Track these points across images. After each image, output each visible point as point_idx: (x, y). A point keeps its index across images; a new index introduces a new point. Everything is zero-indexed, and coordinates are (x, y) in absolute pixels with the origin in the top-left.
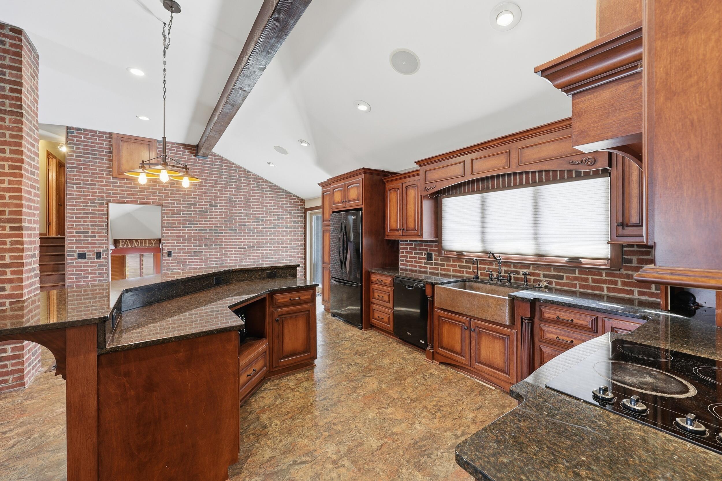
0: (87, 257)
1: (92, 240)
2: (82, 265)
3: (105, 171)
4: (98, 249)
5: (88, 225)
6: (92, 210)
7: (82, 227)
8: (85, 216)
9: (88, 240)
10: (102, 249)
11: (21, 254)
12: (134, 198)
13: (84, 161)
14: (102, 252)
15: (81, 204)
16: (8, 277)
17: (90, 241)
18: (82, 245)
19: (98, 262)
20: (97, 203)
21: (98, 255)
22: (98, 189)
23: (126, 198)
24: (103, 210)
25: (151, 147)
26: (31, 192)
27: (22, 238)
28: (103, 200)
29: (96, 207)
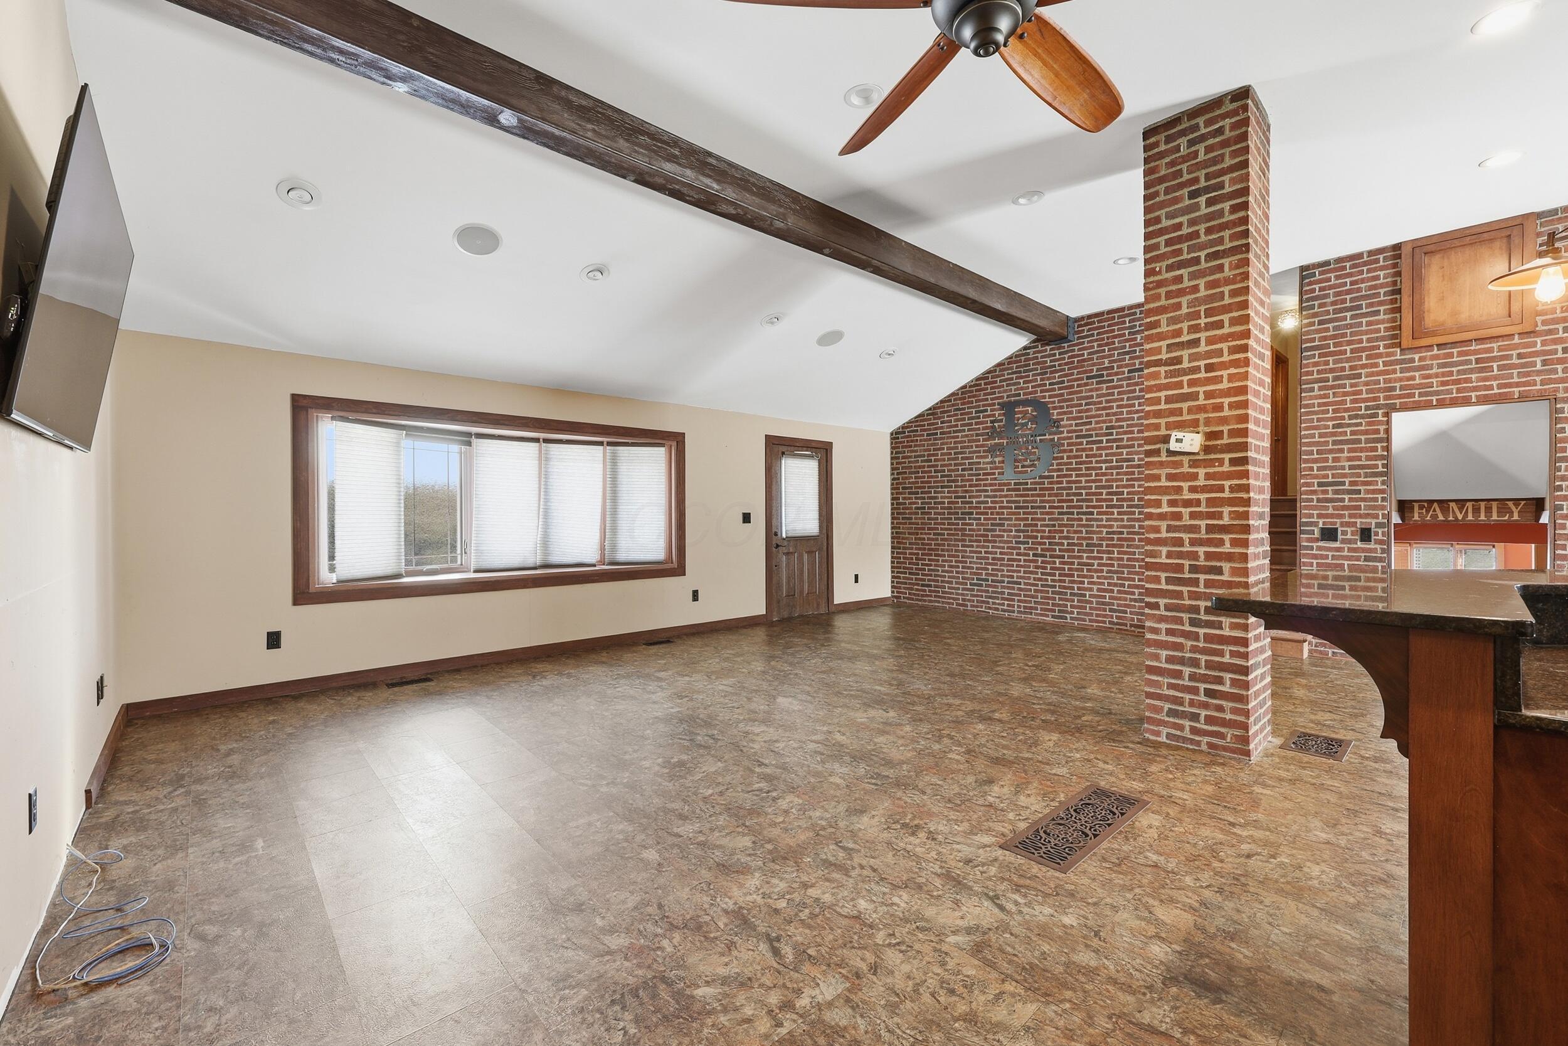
0: (1340, 537)
1: (1350, 500)
2: (1330, 554)
3: (1383, 339)
4: (1364, 520)
5: (1343, 468)
6: (1353, 433)
7: (1330, 473)
8: (1336, 447)
9: (1343, 500)
10: (1374, 521)
11: (1246, 509)
12: (1459, 391)
13: (1335, 328)
14: (1373, 526)
15: (1329, 423)
16: (1227, 551)
17: (1346, 503)
18: (1331, 511)
19: (1363, 550)
20: (1362, 417)
21: (1366, 534)
22: (1367, 384)
23: (1437, 393)
24: (1377, 431)
25: (1516, 240)
26: (1259, 391)
27: (1248, 479)
28: (1378, 407)
29: (1360, 424)
